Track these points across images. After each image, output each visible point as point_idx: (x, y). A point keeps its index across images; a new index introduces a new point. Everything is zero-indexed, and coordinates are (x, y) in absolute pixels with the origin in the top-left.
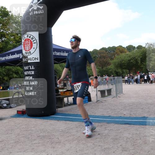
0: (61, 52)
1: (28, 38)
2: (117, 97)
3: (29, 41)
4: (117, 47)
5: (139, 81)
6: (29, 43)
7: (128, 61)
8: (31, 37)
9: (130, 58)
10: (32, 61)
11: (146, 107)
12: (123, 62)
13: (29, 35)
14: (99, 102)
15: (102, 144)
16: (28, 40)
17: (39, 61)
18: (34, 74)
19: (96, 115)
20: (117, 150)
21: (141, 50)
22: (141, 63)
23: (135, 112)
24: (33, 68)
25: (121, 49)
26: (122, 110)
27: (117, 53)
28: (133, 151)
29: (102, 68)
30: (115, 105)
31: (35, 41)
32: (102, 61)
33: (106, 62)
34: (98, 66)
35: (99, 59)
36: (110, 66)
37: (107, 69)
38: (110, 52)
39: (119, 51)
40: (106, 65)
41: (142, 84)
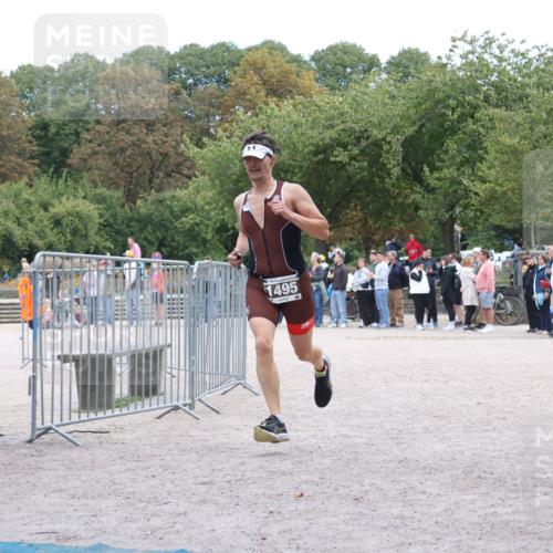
2: (198, 405)
4: (249, 49)
11: (386, 486)
14: (51, 443)
22: (408, 175)
23: (301, 523)
25: (271, 69)
26: (209, 508)
27: (241, 95)
29: (131, 197)
30: (166, 468)
32: (134, 145)
33: (161, 154)
34: (100, 184)
35: (108, 133)
36: (190, 188)
37: (161, 208)
38: (191, 81)
39: (262, 80)
40: (161, 175)
41: (403, 326)
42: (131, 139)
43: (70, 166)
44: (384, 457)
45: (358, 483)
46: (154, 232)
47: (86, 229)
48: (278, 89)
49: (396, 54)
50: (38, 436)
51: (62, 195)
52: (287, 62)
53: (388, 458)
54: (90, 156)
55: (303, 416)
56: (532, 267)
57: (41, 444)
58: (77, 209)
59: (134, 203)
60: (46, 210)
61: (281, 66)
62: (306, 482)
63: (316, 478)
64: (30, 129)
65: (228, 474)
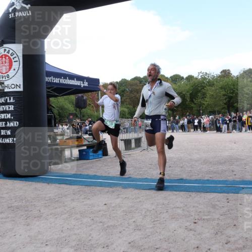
0: (61, 78)
1: (6, 53)
2: (149, 149)
3: (7, 58)
6: (7, 61)
8: (11, 52)
10: (11, 90)
11: (187, 164)
13: (7, 50)
15: (105, 220)
16: (6, 56)
17: (21, 89)
18: (13, 109)
19: (110, 175)
20: (127, 229)
24: (12, 101)
26: (151, 169)
28: (151, 230)
30: (142, 162)
31: (16, 59)
41: (190, 132)
49: (187, 76)
52: (165, 78)
56: (217, 119)
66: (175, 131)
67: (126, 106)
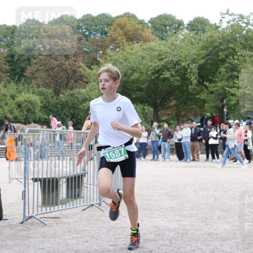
4: (118, 17)
5: (187, 149)
7: (153, 74)
9: (162, 63)
11: (203, 247)
12: (133, 78)
14: (32, 224)
21: (204, 37)
22: (200, 83)
25: (129, 27)
27: (113, 40)
29: (57, 93)
30: (92, 237)
32: (59, 66)
33: (72, 71)
34: (41, 86)
35: (45, 60)
36: (87, 88)
37: (72, 99)
38: (87, 33)
39: (124, 33)
40: (72, 82)
41: (199, 160)
42: (57, 63)
43: (25, 76)
44: (200, 232)
45: (189, 245)
46: (69, 111)
47: (34, 109)
48: (132, 38)
49: (192, 20)
50: (27, 220)
51: (22, 91)
52: (137, 24)
53: (202, 232)
54: (36, 71)
55: (156, 210)
57: (28, 224)
58: (30, 99)
59: (59, 96)
60: (13, 99)
61: (134, 25)
62: (163, 245)
63: (168, 243)
64: (5, 57)
65: (123, 241)
66: (160, 156)
67: (36, 90)
